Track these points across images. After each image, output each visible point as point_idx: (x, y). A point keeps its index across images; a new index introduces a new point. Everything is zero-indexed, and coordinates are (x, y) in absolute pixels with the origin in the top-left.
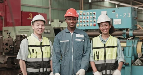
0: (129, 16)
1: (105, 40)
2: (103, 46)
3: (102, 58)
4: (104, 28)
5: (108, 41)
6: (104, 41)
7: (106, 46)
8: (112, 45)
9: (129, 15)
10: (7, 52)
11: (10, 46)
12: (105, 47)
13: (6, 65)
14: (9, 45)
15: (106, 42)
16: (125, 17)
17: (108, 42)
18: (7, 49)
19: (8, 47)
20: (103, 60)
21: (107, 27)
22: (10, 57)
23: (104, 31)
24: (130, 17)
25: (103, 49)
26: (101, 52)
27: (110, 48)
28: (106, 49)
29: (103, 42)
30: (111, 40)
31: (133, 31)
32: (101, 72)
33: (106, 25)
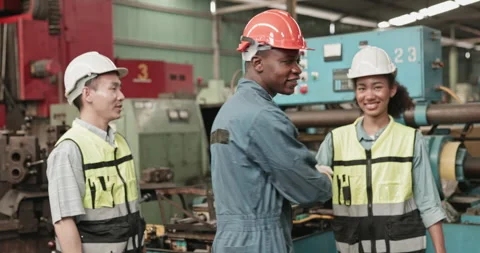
0: (412, 57)
1: (373, 137)
2: (364, 157)
3: (359, 198)
4: (369, 97)
5: (383, 140)
6: (367, 141)
7: (374, 157)
8: (394, 155)
9: (414, 54)
10: (17, 181)
11: (27, 160)
12: (368, 160)
13: (15, 224)
14: (22, 160)
15: (374, 144)
16: (401, 61)
17: (380, 144)
18: (16, 172)
19: (19, 166)
20: (364, 205)
21: (380, 93)
22: (29, 196)
23: (369, 106)
24: (415, 59)
25: (363, 168)
26: (356, 177)
27: (387, 164)
28: (375, 167)
29: (363, 142)
30: (391, 135)
31: (428, 108)
32: (357, 245)
33: (378, 85)
